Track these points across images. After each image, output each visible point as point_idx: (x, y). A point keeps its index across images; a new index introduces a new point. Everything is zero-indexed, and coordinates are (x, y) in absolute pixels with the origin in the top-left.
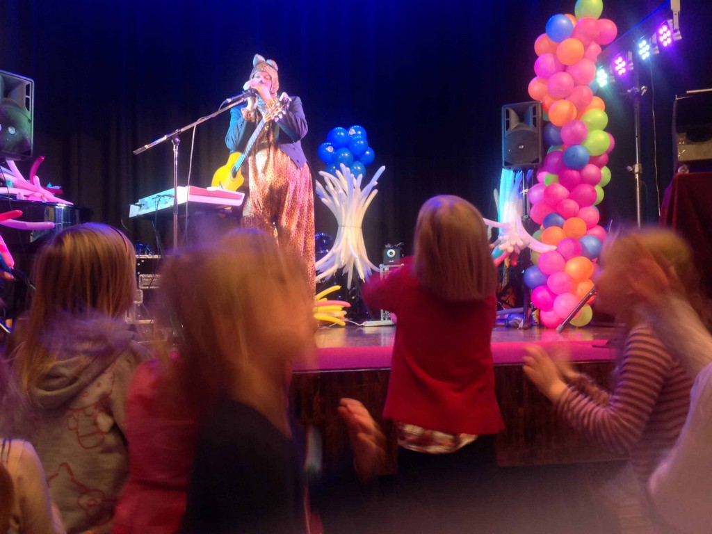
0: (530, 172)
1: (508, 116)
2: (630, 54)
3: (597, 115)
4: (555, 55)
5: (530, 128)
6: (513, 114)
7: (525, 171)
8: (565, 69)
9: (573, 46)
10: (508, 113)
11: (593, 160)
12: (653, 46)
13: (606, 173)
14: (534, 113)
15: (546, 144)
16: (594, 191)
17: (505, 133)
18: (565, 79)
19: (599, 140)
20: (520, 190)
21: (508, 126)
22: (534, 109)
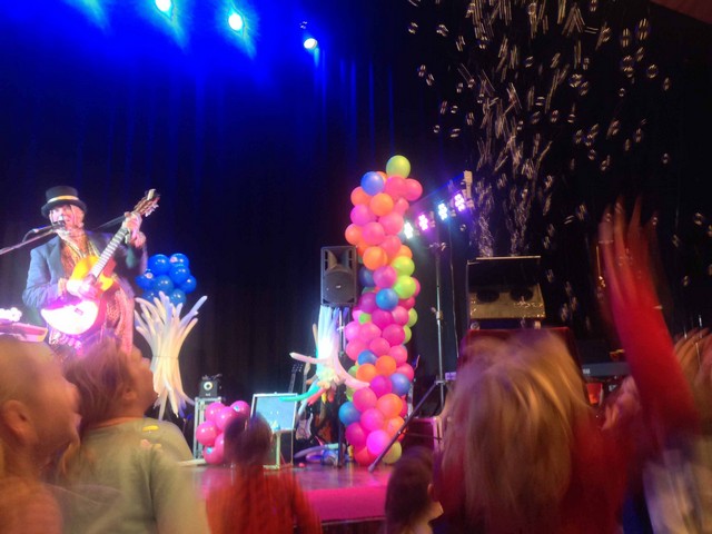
0: (347, 309)
1: (326, 258)
2: (432, 214)
3: (404, 262)
4: (368, 206)
5: (346, 270)
6: (331, 255)
7: (342, 309)
8: (377, 219)
9: (384, 200)
10: (326, 254)
11: (402, 303)
12: (450, 209)
13: (413, 315)
14: (350, 256)
15: (361, 285)
16: (402, 331)
17: (323, 273)
18: (377, 228)
19: (406, 285)
20: (337, 326)
21: (326, 267)
22: (350, 253)
